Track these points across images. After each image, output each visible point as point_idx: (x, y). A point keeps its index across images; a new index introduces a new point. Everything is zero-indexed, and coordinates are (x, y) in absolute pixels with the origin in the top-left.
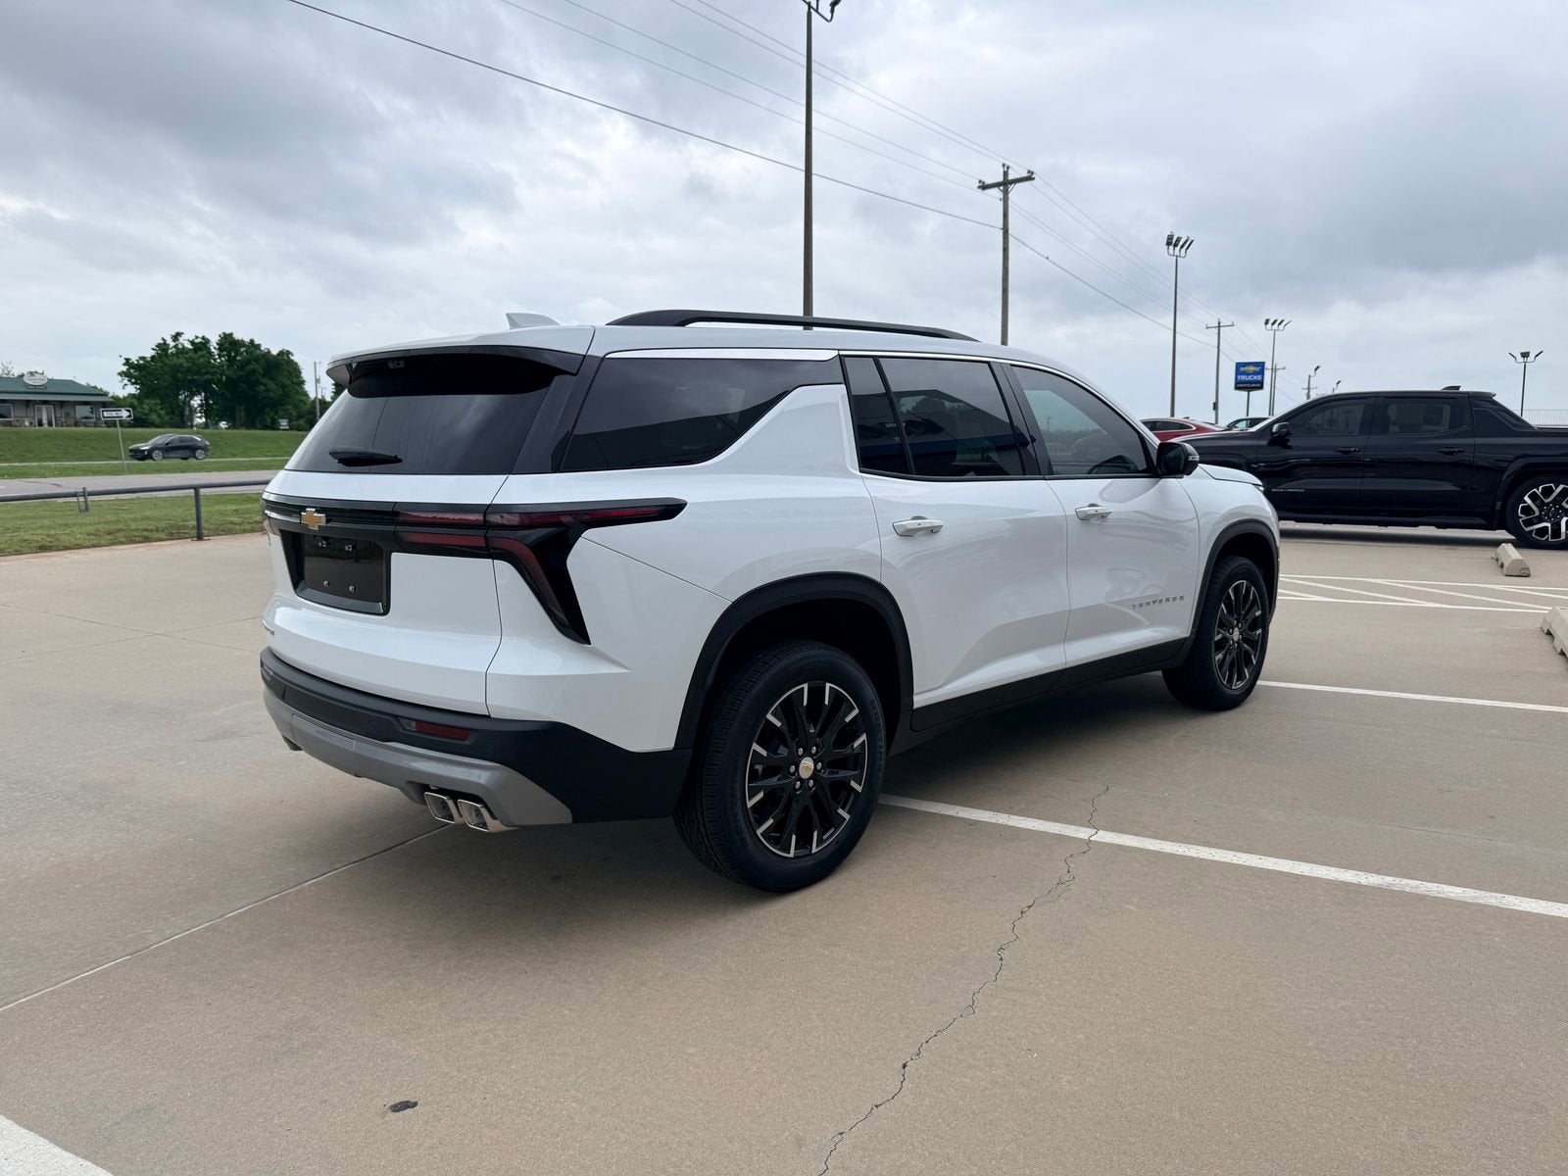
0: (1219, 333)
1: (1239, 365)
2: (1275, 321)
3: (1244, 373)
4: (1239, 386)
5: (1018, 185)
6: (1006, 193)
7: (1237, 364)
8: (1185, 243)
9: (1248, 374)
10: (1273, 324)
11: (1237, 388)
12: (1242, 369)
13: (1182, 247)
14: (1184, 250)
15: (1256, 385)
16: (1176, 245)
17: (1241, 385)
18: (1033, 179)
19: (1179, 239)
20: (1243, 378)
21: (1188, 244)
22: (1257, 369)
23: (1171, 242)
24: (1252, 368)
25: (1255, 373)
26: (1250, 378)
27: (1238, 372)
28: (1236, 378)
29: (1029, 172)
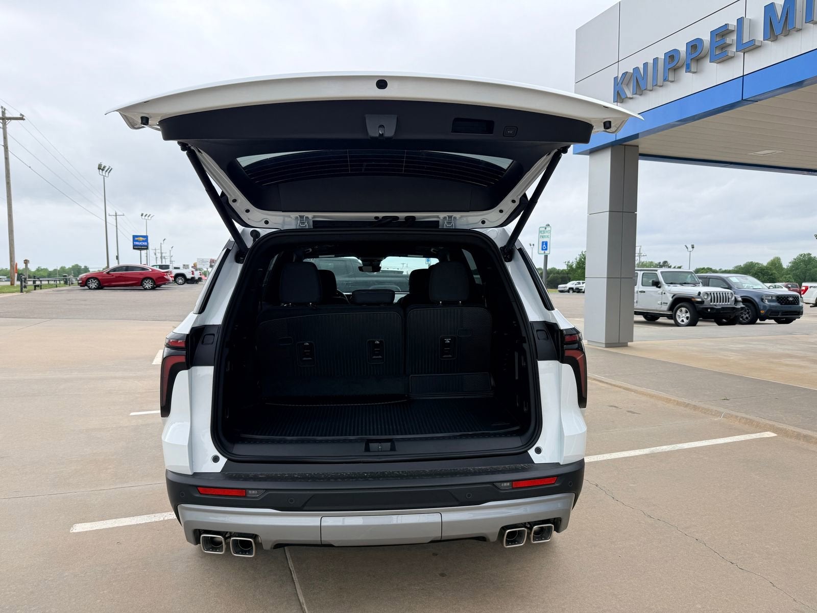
0: (116, 219)
1: (134, 237)
2: (146, 215)
3: (137, 241)
4: (135, 247)
5: (12, 121)
6: (4, 124)
7: (133, 236)
8: (108, 169)
9: (140, 242)
10: (145, 216)
11: (134, 248)
12: (136, 239)
13: (106, 171)
14: (107, 173)
15: (144, 247)
16: (103, 170)
17: (136, 247)
18: (24, 119)
19: (104, 167)
20: (137, 243)
21: (110, 170)
22: (144, 239)
23: (100, 168)
24: (141, 239)
25: (143, 241)
26: (141, 243)
27: (134, 240)
28: (133, 243)
29: (21, 115)
